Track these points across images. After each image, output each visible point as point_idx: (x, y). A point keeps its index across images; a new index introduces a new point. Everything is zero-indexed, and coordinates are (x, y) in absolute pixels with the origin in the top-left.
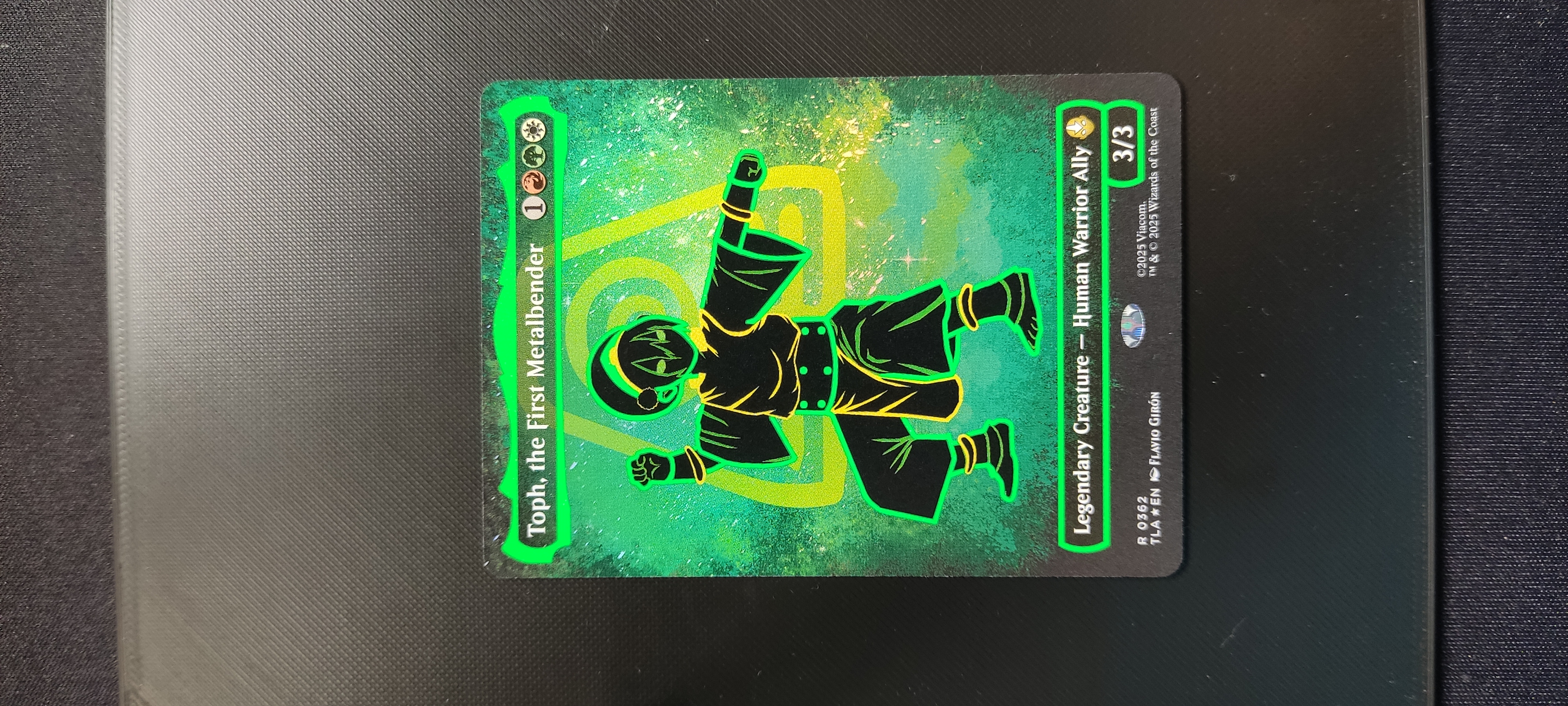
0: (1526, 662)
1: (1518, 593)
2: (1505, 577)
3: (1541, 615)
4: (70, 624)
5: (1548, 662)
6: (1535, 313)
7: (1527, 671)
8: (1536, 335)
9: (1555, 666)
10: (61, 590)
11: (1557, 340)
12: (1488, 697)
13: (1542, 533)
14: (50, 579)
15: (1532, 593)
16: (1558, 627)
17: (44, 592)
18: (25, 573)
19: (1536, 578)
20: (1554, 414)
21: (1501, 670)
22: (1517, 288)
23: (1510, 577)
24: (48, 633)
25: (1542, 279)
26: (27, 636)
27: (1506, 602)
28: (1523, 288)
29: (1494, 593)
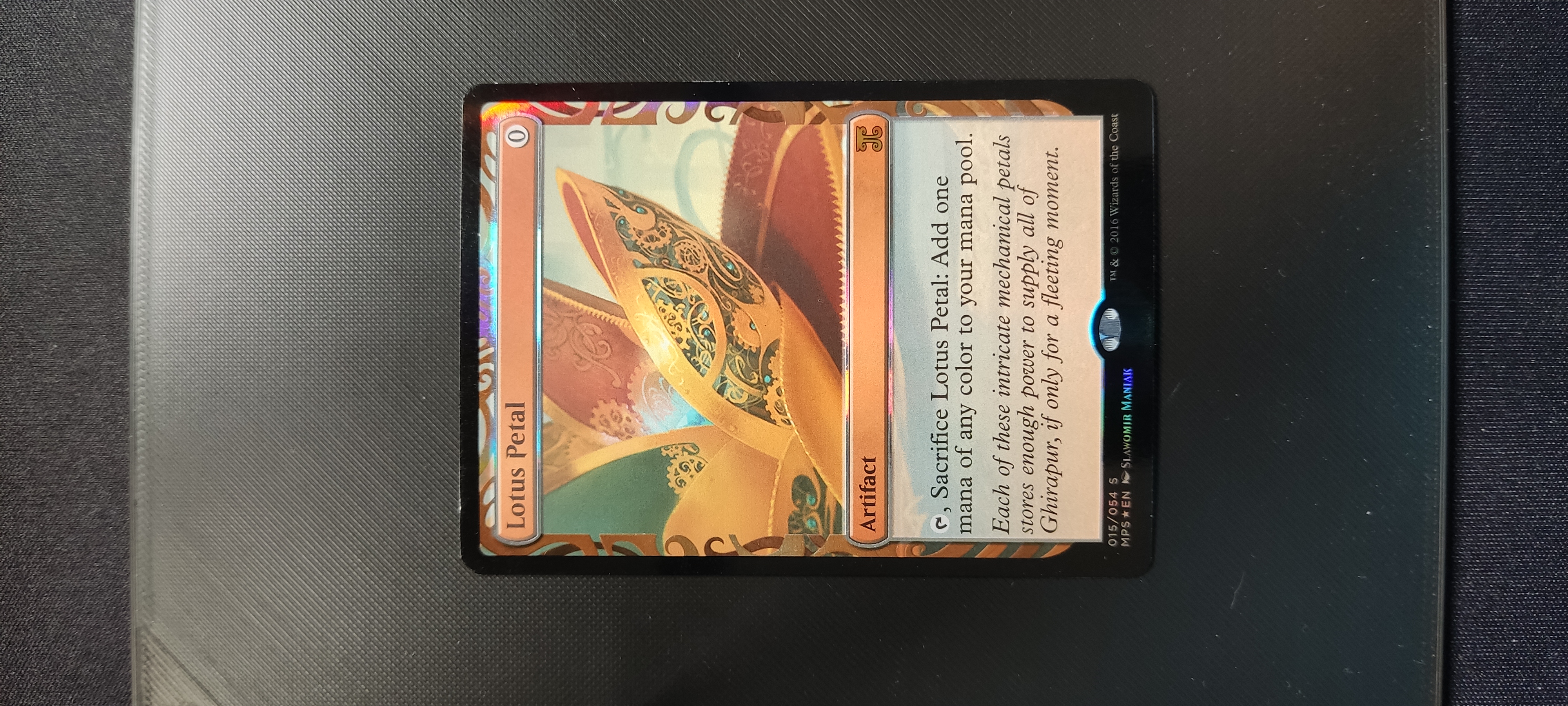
0: (1505, 554)
1: (1495, 485)
2: (1483, 469)
3: (1519, 506)
4: (54, 534)
5: (1526, 553)
6: (1509, 205)
7: (1505, 563)
8: (1509, 227)
9: (1533, 558)
10: (45, 500)
11: (1530, 231)
12: (1468, 589)
13: (1519, 425)
14: (35, 489)
15: (1510, 485)
16: (1536, 519)
17: (28, 502)
18: (9, 484)
19: (1514, 469)
20: (1529, 305)
21: (1481, 563)
22: (1489, 179)
23: (1488, 469)
24: (33, 543)
25: (1514, 170)
26: (12, 547)
27: (1484, 494)
28: (1496, 179)
29: (1472, 485)
